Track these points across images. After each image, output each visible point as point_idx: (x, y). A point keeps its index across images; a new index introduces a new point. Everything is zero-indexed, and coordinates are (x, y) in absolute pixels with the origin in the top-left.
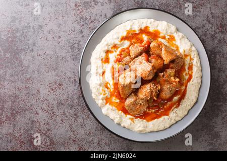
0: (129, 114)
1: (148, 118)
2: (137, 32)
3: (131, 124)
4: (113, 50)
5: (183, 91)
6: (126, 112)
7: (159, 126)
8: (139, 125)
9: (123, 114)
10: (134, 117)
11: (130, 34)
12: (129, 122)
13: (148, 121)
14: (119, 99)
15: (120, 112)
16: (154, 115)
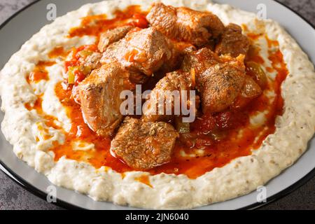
0: (131, 169)
1: (189, 171)
2: (110, 17)
3: (142, 189)
4: (53, 59)
5: (271, 101)
6: (119, 165)
7: (229, 182)
8: (166, 189)
9: (110, 171)
10: (146, 174)
11: (92, 23)
12: (136, 186)
13: (193, 177)
14: (92, 141)
15: (103, 168)
16: (207, 162)
